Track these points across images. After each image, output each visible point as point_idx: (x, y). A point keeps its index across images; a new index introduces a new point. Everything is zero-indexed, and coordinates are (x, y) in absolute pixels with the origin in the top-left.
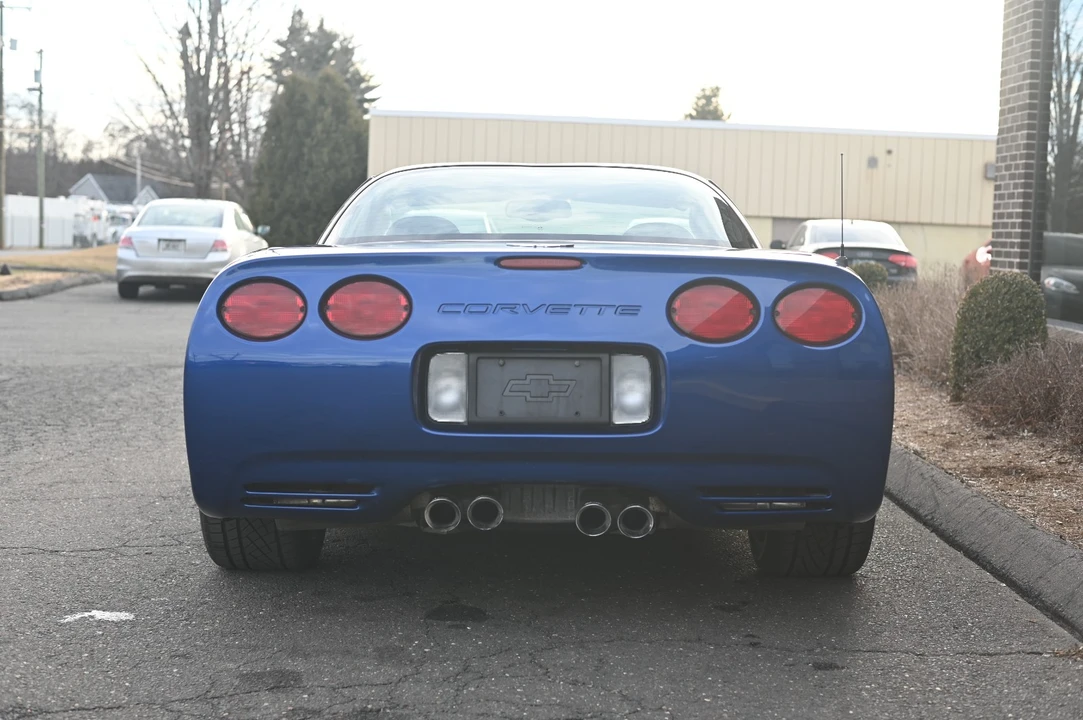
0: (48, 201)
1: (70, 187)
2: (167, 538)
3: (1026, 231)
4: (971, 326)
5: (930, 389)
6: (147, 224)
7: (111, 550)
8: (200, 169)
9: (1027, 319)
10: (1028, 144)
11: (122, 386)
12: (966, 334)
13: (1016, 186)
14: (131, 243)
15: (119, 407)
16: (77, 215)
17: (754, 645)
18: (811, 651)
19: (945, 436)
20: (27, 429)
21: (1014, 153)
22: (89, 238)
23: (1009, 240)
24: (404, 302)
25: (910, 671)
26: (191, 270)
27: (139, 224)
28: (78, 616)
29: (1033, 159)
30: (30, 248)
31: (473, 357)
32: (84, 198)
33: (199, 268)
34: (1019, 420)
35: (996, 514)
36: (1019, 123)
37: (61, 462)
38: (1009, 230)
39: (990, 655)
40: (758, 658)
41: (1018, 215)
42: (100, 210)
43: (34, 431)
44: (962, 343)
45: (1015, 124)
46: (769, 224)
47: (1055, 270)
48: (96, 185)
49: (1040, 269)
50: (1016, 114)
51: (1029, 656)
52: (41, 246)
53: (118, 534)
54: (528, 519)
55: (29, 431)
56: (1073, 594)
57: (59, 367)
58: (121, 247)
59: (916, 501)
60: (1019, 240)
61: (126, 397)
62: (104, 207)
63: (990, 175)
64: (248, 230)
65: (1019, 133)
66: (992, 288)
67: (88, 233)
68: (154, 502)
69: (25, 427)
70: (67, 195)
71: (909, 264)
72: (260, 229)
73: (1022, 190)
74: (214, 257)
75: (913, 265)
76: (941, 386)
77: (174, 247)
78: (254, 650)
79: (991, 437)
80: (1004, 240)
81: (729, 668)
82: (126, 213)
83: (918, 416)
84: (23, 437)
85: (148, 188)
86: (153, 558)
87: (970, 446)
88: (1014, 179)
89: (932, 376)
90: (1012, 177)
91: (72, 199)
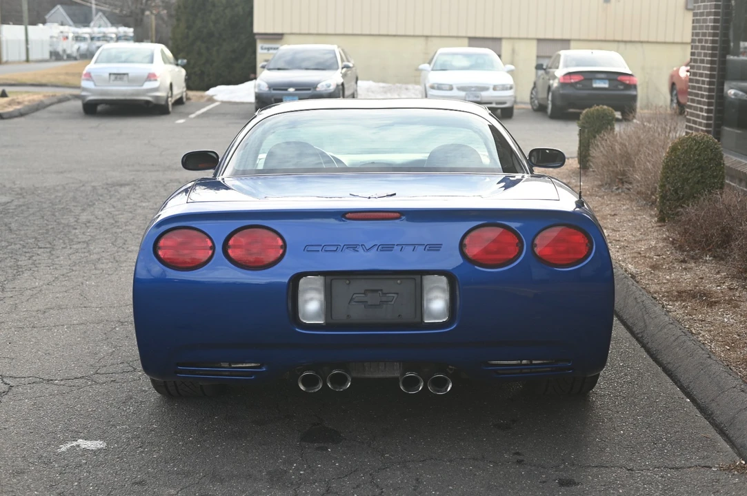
0: (30, 28)
1: (46, 14)
2: (126, 365)
3: (712, 87)
4: (672, 172)
5: (643, 208)
6: (102, 62)
7: (89, 378)
8: (136, 8)
9: (711, 168)
10: (714, 26)
11: (89, 205)
12: (668, 177)
13: (705, 55)
14: (90, 76)
15: (88, 227)
16: (51, 37)
17: (519, 462)
18: (557, 467)
19: (652, 258)
20: (26, 252)
21: (705, 31)
22: (61, 53)
23: (700, 92)
24: (280, 242)
25: (623, 486)
26: (132, 95)
27: (96, 62)
28: (69, 446)
29: (717, 36)
30: (19, 62)
31: (329, 278)
32: (56, 25)
33: (138, 93)
34: (703, 248)
35: (685, 342)
36: (709, 10)
37: (51, 287)
38: (700, 85)
39: (677, 468)
40: (522, 475)
41: (707, 76)
42: (68, 33)
43: (31, 254)
44: (666, 183)
45: (706, 11)
46: (534, 43)
47: (734, 83)
48: (64, 14)
49: (723, 85)
50: (706, 3)
51: (703, 470)
52: (27, 60)
53: (92, 362)
54: (368, 375)
55: (27, 255)
56: (734, 418)
57: (45, 187)
58: (84, 80)
59: (631, 320)
60: (707, 93)
61: (92, 218)
62: (71, 30)
63: (690, 6)
64: (170, 63)
65: (709, 18)
66: (687, 146)
67: (60, 49)
68: (115, 328)
69: (24, 250)
70: (44, 22)
71: (632, 83)
72: (180, 62)
73: (710, 59)
74: (148, 85)
75: (634, 83)
76: (651, 205)
77: (121, 79)
78: (187, 476)
79: (684, 261)
80: (696, 91)
81: (502, 486)
82: (86, 33)
83: (634, 236)
84: (23, 261)
85: (100, 14)
86: (117, 385)
87: (669, 269)
88: (704, 50)
89: (646, 198)
90: (703, 48)
91: (48, 25)
